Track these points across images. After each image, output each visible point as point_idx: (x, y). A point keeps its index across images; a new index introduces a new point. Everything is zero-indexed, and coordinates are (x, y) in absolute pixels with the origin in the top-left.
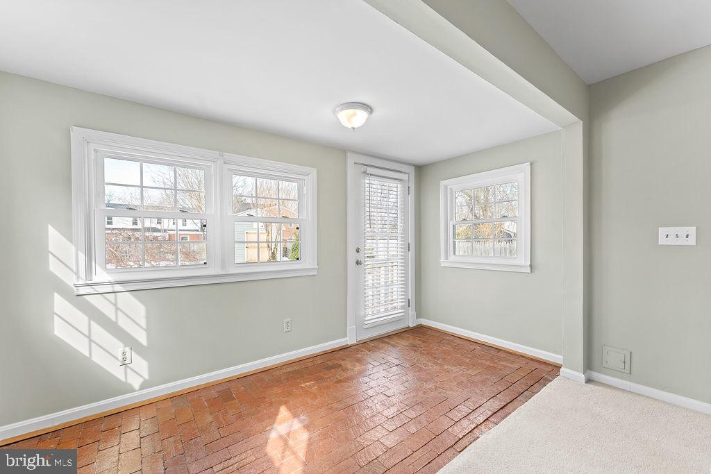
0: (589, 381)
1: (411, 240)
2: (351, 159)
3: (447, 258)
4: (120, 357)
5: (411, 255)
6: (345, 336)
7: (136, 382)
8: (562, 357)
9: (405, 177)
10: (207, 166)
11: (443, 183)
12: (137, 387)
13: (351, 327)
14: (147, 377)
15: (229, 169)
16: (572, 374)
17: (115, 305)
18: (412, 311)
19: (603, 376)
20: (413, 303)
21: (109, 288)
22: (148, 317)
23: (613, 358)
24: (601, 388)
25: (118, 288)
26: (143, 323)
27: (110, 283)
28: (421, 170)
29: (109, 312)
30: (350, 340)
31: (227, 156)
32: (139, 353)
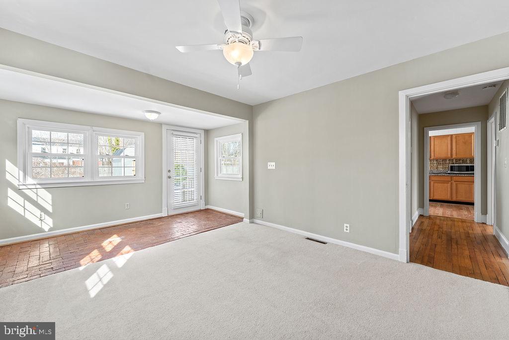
0: (253, 223)
1: (203, 166)
2: (164, 128)
3: (217, 175)
4: (39, 216)
5: (202, 174)
6: (162, 213)
7: (46, 228)
8: (243, 214)
9: (198, 136)
10: (84, 133)
11: (216, 139)
12: (47, 230)
13: (164, 209)
14: (52, 226)
15: (96, 134)
16: (246, 220)
17: (37, 194)
18: (203, 202)
19: (258, 221)
20: (203, 198)
21: (34, 187)
22: (53, 200)
23: (258, 213)
24: (256, 225)
25: (38, 186)
26: (50, 202)
27: (35, 184)
28: (207, 132)
29: (34, 197)
30: (164, 214)
31: (95, 128)
32: (48, 215)
